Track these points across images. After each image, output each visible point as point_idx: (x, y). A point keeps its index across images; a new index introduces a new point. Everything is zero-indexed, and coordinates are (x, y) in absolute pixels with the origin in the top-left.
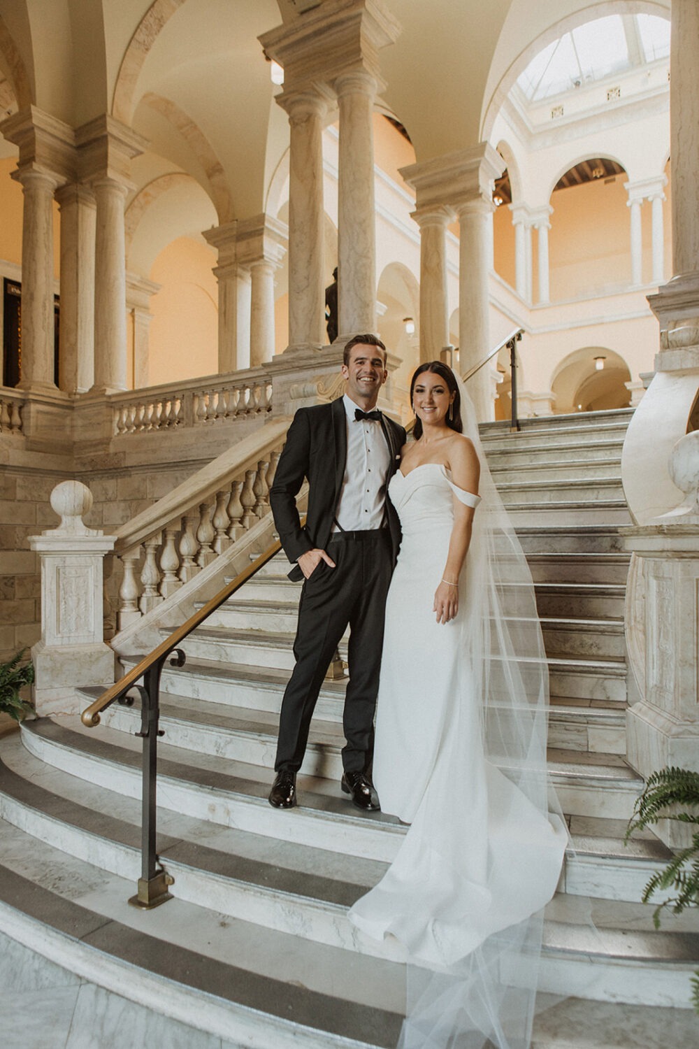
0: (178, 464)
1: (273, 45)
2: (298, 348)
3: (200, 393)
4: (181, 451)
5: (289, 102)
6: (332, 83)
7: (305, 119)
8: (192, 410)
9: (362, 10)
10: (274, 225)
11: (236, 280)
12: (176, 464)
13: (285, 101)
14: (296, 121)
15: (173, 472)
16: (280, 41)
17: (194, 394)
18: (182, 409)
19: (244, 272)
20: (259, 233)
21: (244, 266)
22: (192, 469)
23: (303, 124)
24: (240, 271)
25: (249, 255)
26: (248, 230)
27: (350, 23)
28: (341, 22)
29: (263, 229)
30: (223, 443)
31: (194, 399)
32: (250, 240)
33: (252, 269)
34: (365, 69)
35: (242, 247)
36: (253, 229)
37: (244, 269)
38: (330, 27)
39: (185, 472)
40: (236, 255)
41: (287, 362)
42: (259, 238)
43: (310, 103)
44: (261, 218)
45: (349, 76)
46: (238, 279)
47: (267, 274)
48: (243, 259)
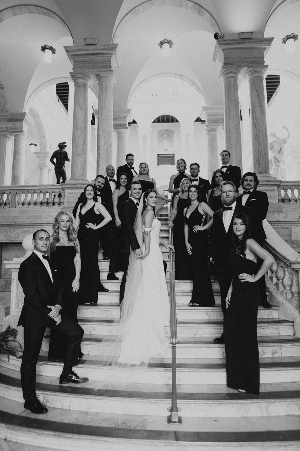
0: (9, 225)
1: (70, 52)
2: (79, 179)
3: (20, 192)
4: (12, 219)
5: (76, 76)
6: (97, 75)
7: (83, 85)
8: (15, 200)
9: (114, 53)
10: (28, 118)
11: (6, 139)
12: (7, 225)
13: (74, 76)
14: (79, 85)
15: (5, 229)
16: (74, 51)
17: (17, 192)
18: (8, 198)
19: (10, 136)
20: (22, 120)
21: (11, 133)
22: (17, 228)
23: (83, 87)
24: (8, 135)
25: (14, 129)
26: (15, 118)
27: (107, 55)
28: (104, 54)
29: (23, 119)
30: (39, 217)
31: (16, 194)
32: (16, 123)
33: (15, 136)
34: (113, 74)
35: (10, 125)
36: (19, 118)
37: (10, 135)
38: (98, 54)
39: (12, 229)
40: (7, 127)
41: (75, 184)
42: (21, 122)
43: (85, 79)
44: (24, 115)
45: (106, 75)
46: (7, 138)
47: (23, 139)
48: (11, 130)
